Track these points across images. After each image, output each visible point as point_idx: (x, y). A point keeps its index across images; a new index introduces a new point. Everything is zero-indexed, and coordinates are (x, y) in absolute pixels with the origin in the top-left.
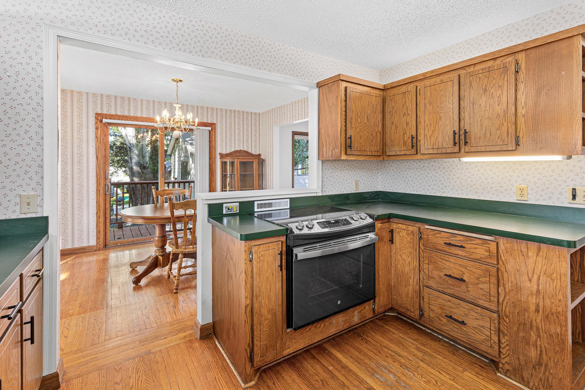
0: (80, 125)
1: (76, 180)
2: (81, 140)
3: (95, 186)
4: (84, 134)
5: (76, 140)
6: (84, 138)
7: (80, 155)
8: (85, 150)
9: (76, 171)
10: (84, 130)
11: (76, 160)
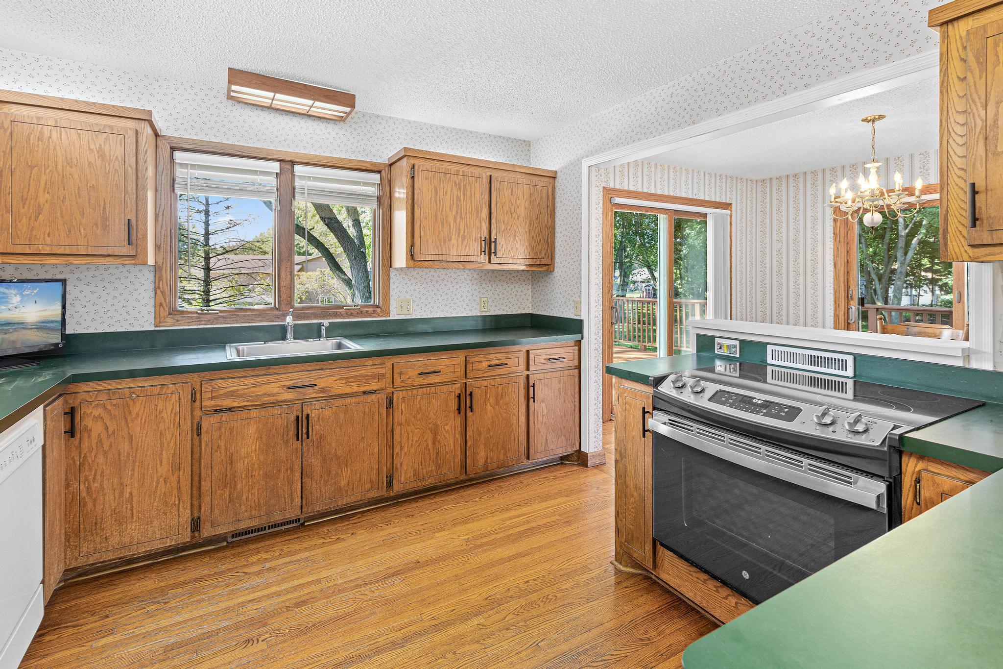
0: (815, 219)
1: (809, 298)
2: (815, 241)
3: (832, 308)
4: (820, 232)
5: (809, 241)
6: (820, 237)
7: (815, 261)
8: (820, 254)
9: (809, 285)
10: (819, 227)
11: (809, 269)
